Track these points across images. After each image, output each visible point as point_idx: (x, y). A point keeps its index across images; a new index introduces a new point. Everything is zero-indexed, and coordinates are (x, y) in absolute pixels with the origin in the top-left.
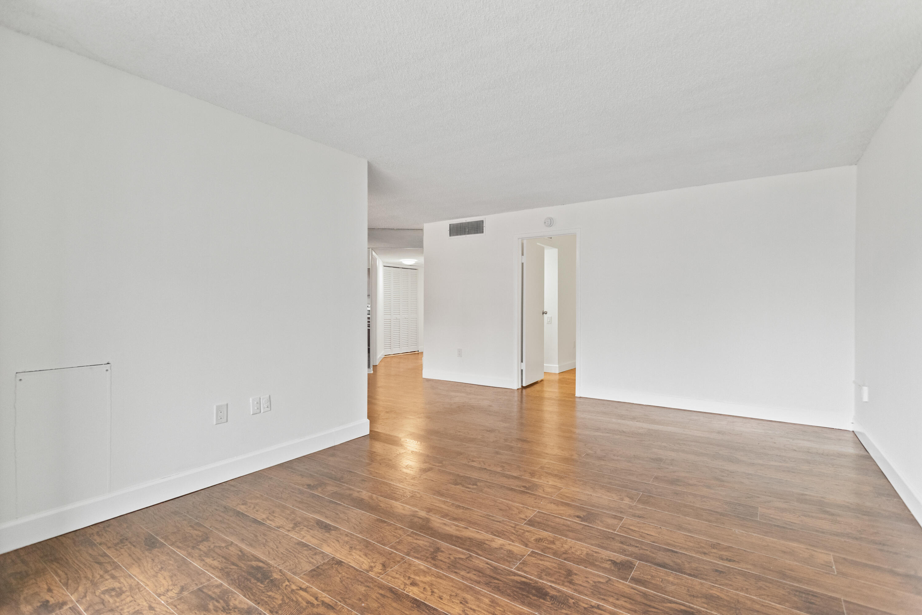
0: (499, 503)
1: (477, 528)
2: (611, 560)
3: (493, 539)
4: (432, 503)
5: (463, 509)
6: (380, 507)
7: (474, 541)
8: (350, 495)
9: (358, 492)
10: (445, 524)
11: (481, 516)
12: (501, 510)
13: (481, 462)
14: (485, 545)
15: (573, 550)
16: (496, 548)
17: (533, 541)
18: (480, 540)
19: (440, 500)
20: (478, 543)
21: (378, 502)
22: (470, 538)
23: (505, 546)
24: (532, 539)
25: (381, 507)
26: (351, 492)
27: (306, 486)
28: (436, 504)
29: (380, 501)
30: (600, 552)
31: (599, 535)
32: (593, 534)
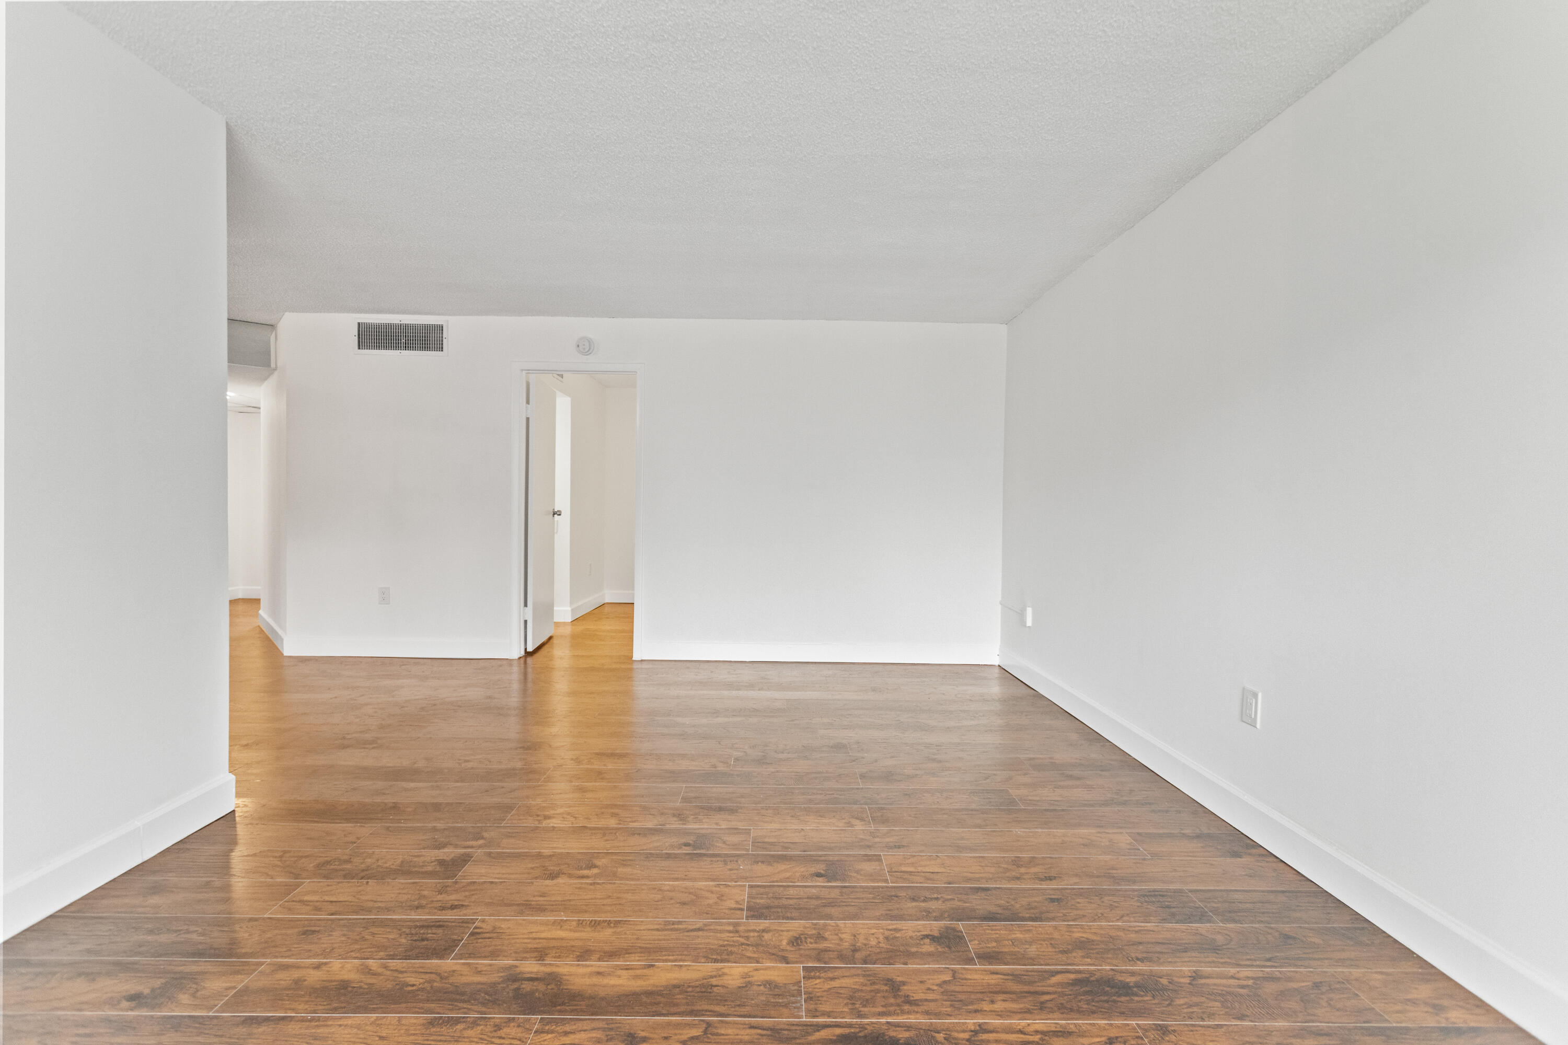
0: (669, 891)
1: (671, 958)
2: (927, 936)
3: (718, 969)
4: (534, 935)
5: (611, 927)
6: (410, 988)
7: (690, 989)
8: (298, 982)
9: (318, 967)
10: (599, 973)
11: (658, 930)
12: (684, 904)
13: (565, 816)
14: (715, 989)
15: (861, 939)
16: (740, 987)
17: (788, 948)
18: (697, 981)
19: (546, 923)
20: (698, 989)
21: (396, 974)
22: (675, 986)
23: (752, 976)
24: (784, 942)
25: (413, 985)
26: (296, 974)
27: (125, 1004)
28: (543, 935)
29: (402, 972)
30: (899, 926)
31: (874, 898)
32: (863, 898)
